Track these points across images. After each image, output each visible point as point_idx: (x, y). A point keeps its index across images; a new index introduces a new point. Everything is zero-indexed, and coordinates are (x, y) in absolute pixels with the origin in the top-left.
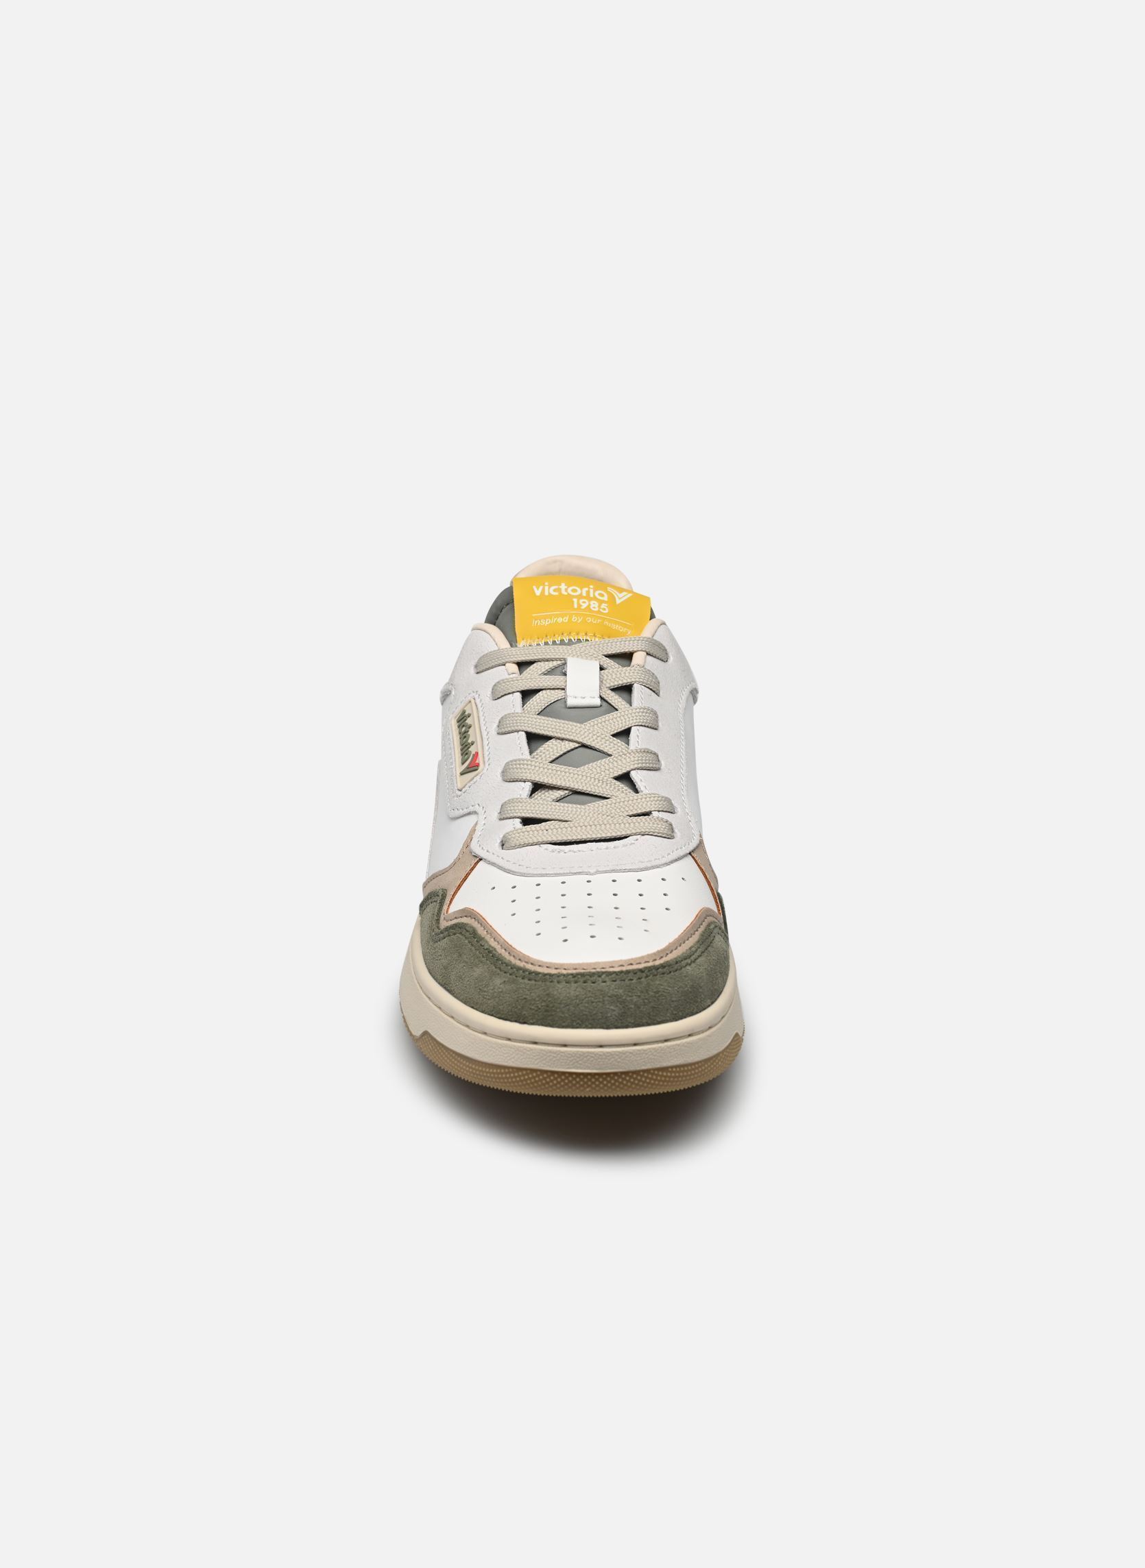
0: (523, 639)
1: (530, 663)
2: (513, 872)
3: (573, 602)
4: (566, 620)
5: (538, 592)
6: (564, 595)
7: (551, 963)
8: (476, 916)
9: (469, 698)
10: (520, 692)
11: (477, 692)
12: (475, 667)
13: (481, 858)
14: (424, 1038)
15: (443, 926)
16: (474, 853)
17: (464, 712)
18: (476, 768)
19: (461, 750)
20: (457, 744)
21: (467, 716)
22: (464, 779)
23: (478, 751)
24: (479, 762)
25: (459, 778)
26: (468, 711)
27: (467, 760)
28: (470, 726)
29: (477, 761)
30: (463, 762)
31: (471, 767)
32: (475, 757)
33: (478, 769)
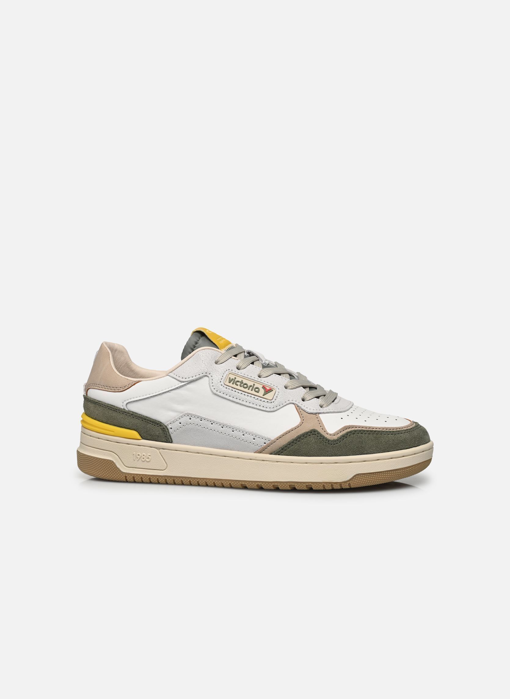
0: (221, 349)
8: (353, 427)
9: (227, 373)
10: (251, 364)
11: (229, 370)
12: (216, 363)
13: (319, 413)
14: (354, 478)
15: (335, 437)
16: (314, 413)
17: (230, 378)
18: (271, 390)
19: (249, 389)
20: (242, 389)
21: (234, 379)
22: (269, 396)
23: (262, 386)
24: (269, 388)
25: (264, 397)
26: (232, 377)
27: (259, 390)
28: (242, 381)
29: (268, 388)
30: (258, 392)
31: (267, 391)
32: (264, 387)
33: (273, 390)
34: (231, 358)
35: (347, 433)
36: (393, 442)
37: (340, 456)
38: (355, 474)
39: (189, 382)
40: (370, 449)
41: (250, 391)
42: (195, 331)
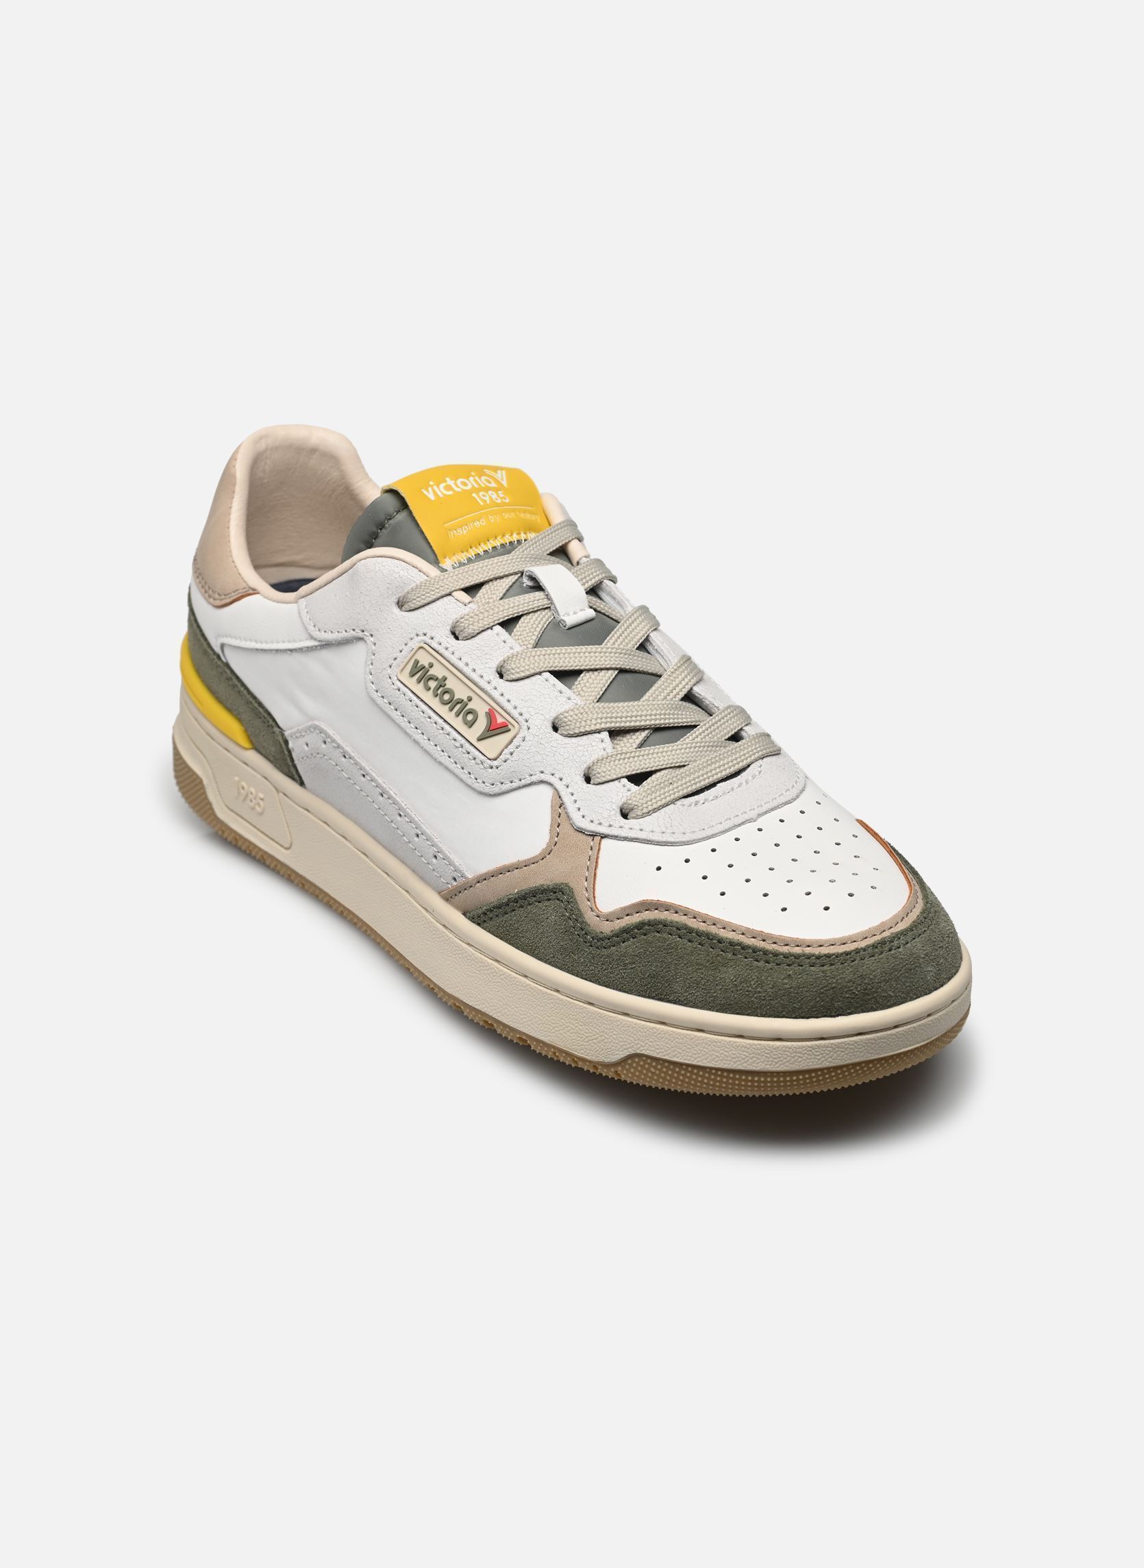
0: (445, 558)
1: (478, 586)
2: (671, 843)
3: (474, 497)
4: (483, 522)
5: (431, 496)
6: (458, 492)
7: (835, 939)
8: (667, 907)
9: (415, 644)
10: (499, 624)
11: (425, 635)
12: (400, 604)
13: (604, 836)
14: (630, 1062)
15: (607, 928)
16: (588, 831)
17: (417, 662)
18: (504, 729)
19: (451, 710)
20: (435, 703)
21: (427, 666)
22: (493, 746)
23: (489, 707)
24: (503, 720)
25: (479, 745)
26: (424, 660)
27: (475, 721)
28: (445, 679)
29: (500, 720)
30: (470, 725)
31: (495, 728)
32: (491, 715)
33: (510, 730)
34: (449, 597)
35: (640, 926)
36: (759, 989)
37: (606, 986)
38: (631, 1051)
39: (323, 643)
40: (686, 991)
41: (450, 717)
42: (388, 488)
